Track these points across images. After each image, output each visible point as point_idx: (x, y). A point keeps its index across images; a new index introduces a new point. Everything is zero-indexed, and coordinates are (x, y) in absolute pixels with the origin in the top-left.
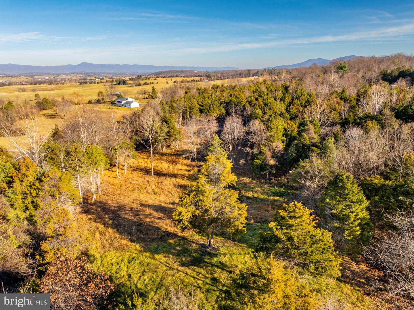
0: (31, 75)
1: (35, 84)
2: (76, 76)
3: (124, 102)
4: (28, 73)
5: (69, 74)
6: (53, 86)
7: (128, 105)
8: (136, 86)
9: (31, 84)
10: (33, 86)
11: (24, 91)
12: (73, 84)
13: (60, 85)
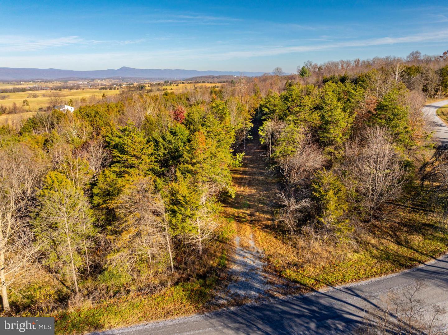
2: (111, 81)
5: (105, 79)
6: (73, 91)
9: (52, 89)
10: (53, 91)
11: (35, 96)
12: (94, 89)
13: (79, 91)
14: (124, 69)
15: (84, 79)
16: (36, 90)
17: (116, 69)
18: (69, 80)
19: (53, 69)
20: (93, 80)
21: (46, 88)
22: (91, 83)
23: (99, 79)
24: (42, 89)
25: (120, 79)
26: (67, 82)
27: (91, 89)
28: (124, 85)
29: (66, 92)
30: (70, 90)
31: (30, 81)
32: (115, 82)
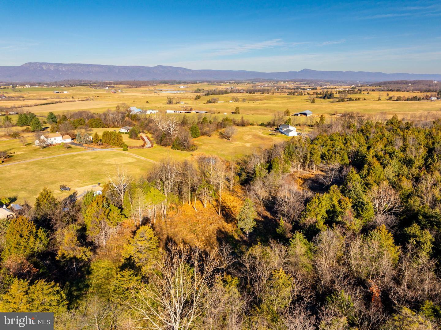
0: (254, 82)
1: (250, 93)
2: (293, 83)
3: (285, 129)
4: (253, 80)
5: (287, 81)
6: (265, 95)
7: (287, 133)
8: (338, 101)
9: (247, 93)
10: (248, 94)
11: (237, 100)
12: (282, 94)
13: (270, 95)
14: (306, 71)
15: (269, 81)
16: (235, 93)
17: (298, 71)
20: (277, 82)
21: (242, 91)
23: (282, 81)
25: (302, 81)
26: (255, 84)
27: (280, 94)
28: (308, 90)
29: (258, 95)
30: (262, 94)
31: (227, 83)
32: (297, 84)
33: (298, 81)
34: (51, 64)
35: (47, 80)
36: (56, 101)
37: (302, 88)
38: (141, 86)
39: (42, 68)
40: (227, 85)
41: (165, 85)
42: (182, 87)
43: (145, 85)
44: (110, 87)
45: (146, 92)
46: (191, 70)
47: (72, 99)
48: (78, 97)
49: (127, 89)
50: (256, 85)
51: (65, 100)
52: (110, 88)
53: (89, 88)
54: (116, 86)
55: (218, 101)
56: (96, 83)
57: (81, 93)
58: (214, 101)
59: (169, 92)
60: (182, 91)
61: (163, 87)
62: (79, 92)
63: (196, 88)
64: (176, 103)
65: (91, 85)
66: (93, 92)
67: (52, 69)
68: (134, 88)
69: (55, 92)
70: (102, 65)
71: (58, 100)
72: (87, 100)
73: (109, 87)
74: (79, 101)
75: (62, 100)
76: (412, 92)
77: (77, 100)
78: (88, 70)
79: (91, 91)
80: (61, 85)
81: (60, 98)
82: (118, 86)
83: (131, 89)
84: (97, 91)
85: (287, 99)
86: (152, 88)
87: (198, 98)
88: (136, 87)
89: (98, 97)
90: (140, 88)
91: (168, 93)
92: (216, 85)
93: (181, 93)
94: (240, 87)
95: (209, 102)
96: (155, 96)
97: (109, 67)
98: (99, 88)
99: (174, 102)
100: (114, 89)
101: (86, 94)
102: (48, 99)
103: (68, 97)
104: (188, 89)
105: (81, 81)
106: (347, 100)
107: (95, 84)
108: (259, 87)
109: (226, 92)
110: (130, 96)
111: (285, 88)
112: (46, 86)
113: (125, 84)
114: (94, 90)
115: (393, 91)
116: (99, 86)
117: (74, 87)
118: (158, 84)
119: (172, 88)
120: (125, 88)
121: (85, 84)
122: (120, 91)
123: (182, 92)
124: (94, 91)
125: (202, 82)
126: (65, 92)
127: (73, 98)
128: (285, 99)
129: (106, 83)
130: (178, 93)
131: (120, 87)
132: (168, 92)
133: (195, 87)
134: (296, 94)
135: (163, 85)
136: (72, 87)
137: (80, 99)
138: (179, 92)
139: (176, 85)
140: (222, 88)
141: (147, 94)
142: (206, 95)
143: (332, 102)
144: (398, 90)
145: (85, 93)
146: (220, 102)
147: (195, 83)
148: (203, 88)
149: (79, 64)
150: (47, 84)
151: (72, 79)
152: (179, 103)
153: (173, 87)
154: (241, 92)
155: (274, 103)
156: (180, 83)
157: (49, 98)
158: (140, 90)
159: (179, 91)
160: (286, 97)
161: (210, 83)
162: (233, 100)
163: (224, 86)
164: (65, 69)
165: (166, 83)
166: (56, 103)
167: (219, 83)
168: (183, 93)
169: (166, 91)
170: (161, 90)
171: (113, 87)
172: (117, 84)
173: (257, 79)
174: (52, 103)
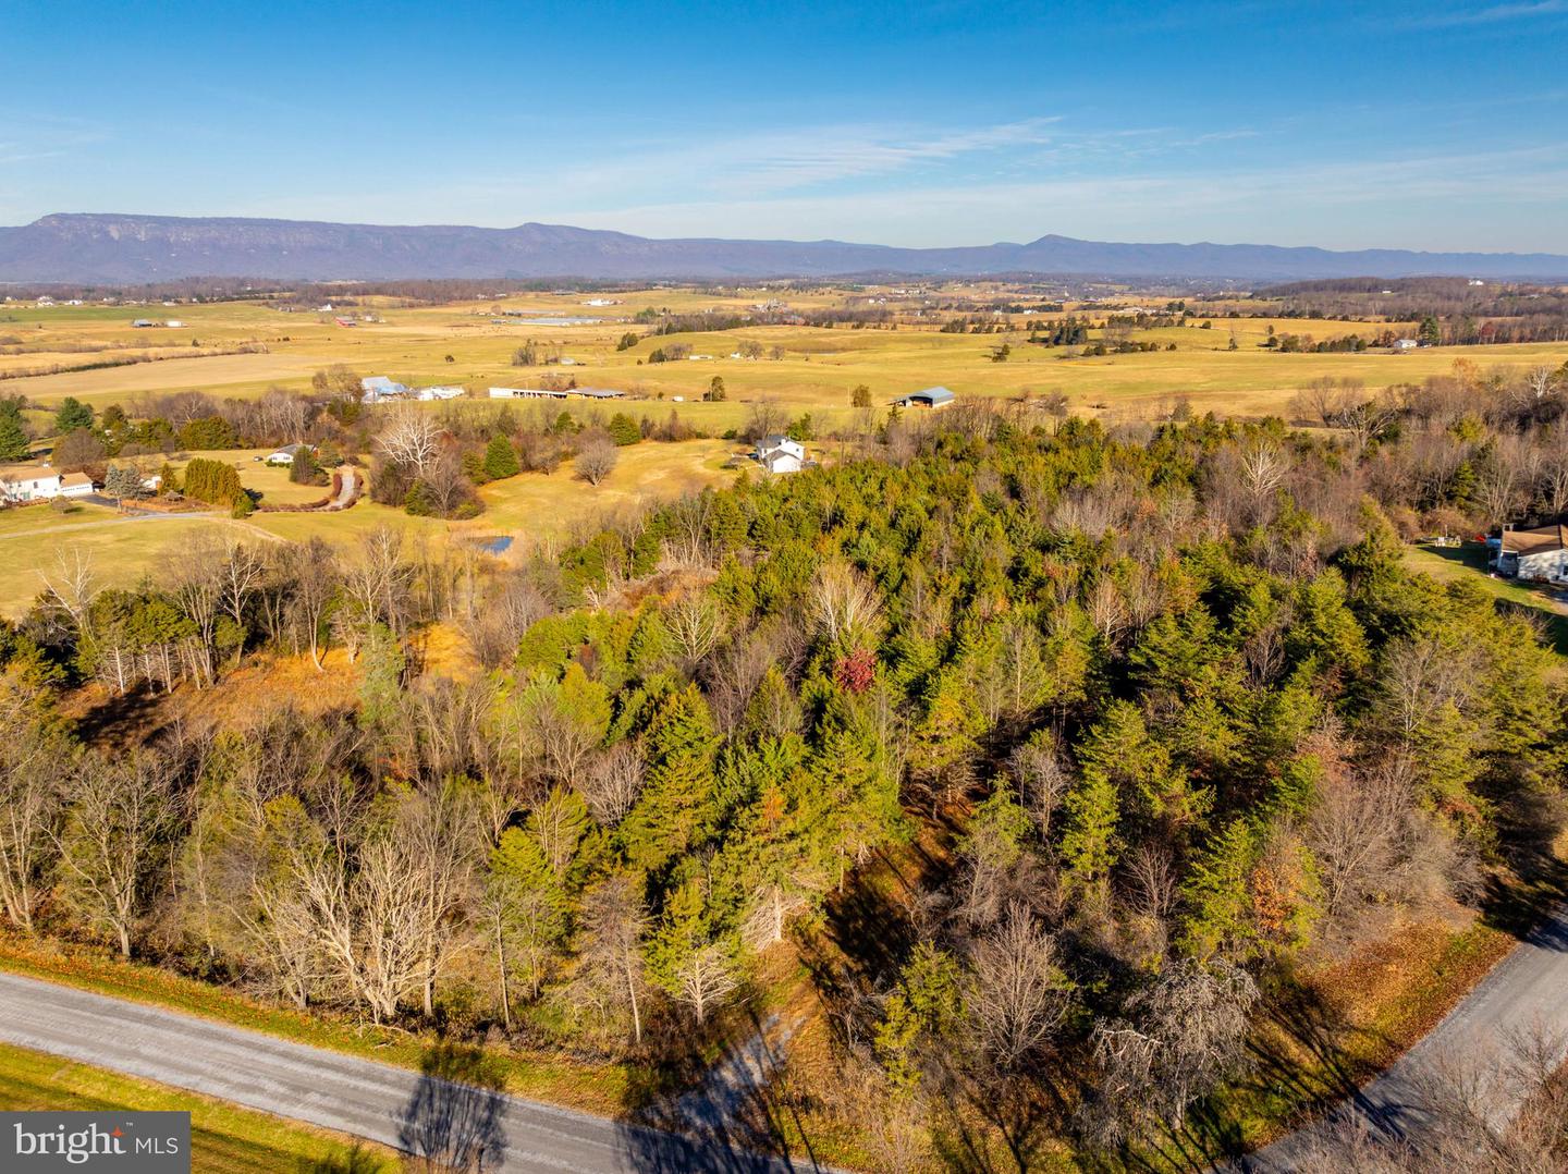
0: (862, 283)
1: (817, 325)
2: (996, 288)
4: (864, 274)
5: (980, 281)
6: (867, 332)
7: (771, 462)
8: (1084, 355)
9: (807, 324)
10: (806, 330)
11: (754, 350)
12: (924, 327)
13: (882, 332)
14: (1051, 245)
16: (768, 323)
17: (1024, 242)
18: (869, 283)
19: (831, 242)
20: (939, 283)
21: (794, 318)
22: (932, 293)
23: (961, 280)
24: (782, 320)
25: (1029, 281)
26: (862, 290)
27: (918, 327)
28: (1027, 312)
29: (843, 333)
30: (858, 327)
31: (761, 287)
32: (1009, 291)
33: (1013, 281)
34: (136, 218)
35: (125, 277)
36: (132, 357)
37: (1013, 305)
38: (451, 299)
39: (107, 234)
40: (760, 296)
41: (537, 296)
42: (597, 302)
43: (466, 295)
44: (339, 304)
45: (464, 322)
46: (644, 240)
47: (190, 349)
48: (214, 341)
49: (398, 312)
50: (863, 295)
51: (162, 352)
52: (339, 309)
53: (264, 309)
54: (360, 299)
55: (691, 353)
56: (291, 290)
57: (231, 325)
58: (678, 353)
59: (543, 320)
60: (590, 317)
61: (529, 303)
62: (221, 324)
63: (643, 308)
64: (547, 363)
65: (272, 298)
66: (275, 322)
67: (142, 236)
68: (427, 305)
69: (137, 322)
70: (324, 224)
71: (138, 352)
72: (245, 351)
73: (335, 305)
74: (215, 355)
75: (152, 352)
76: (1360, 320)
77: (205, 351)
78: (274, 242)
79: (269, 319)
80: (167, 298)
81: (150, 346)
82: (367, 298)
83: (411, 311)
84: (292, 320)
85: (930, 345)
86: (485, 308)
87: (628, 342)
88: (433, 305)
89: (287, 339)
90: (448, 306)
91: (538, 327)
92: (720, 295)
93: (585, 326)
94: (804, 301)
95: (658, 357)
96: (491, 337)
97: (350, 230)
98: (298, 307)
99: (540, 357)
100: (350, 309)
101: (245, 332)
102: (106, 348)
103: (177, 342)
104: (615, 312)
105: (242, 283)
106: (1116, 351)
107: (287, 294)
108: (871, 301)
109: (735, 323)
110: (398, 336)
111: (955, 305)
112: (112, 299)
113: (393, 294)
114: (282, 314)
115: (1300, 315)
116: (299, 301)
117: (211, 306)
118: (513, 294)
119: (562, 307)
120: (393, 307)
121: (253, 296)
122: (369, 319)
123: (590, 321)
124: (279, 319)
125: (675, 283)
126: (173, 324)
127: (195, 344)
128: (924, 345)
129: (328, 292)
130: (574, 326)
131: (374, 303)
132: (540, 322)
133: (642, 301)
134: (971, 327)
135: (531, 295)
136: (203, 306)
137: (218, 350)
138: (578, 322)
139: (576, 296)
140: (736, 307)
141: (464, 332)
142: (660, 332)
143: (1064, 357)
144: (1315, 315)
145: (240, 327)
146: (697, 358)
147: (649, 286)
148: (668, 307)
149: (241, 219)
150: (118, 294)
151: (208, 275)
152: (556, 361)
153: (566, 302)
154: (785, 323)
155: (873, 362)
156: (594, 288)
157: (109, 344)
158: (441, 314)
159: (578, 317)
160: (931, 340)
161: (705, 286)
162: (742, 353)
163: (748, 298)
164: (188, 236)
165: (543, 286)
166: (129, 363)
167: (732, 287)
168: (595, 325)
169: (534, 317)
170: (519, 315)
171: (350, 304)
172: (365, 293)
173: (876, 273)
174: (117, 365)
